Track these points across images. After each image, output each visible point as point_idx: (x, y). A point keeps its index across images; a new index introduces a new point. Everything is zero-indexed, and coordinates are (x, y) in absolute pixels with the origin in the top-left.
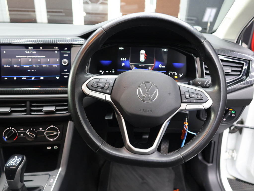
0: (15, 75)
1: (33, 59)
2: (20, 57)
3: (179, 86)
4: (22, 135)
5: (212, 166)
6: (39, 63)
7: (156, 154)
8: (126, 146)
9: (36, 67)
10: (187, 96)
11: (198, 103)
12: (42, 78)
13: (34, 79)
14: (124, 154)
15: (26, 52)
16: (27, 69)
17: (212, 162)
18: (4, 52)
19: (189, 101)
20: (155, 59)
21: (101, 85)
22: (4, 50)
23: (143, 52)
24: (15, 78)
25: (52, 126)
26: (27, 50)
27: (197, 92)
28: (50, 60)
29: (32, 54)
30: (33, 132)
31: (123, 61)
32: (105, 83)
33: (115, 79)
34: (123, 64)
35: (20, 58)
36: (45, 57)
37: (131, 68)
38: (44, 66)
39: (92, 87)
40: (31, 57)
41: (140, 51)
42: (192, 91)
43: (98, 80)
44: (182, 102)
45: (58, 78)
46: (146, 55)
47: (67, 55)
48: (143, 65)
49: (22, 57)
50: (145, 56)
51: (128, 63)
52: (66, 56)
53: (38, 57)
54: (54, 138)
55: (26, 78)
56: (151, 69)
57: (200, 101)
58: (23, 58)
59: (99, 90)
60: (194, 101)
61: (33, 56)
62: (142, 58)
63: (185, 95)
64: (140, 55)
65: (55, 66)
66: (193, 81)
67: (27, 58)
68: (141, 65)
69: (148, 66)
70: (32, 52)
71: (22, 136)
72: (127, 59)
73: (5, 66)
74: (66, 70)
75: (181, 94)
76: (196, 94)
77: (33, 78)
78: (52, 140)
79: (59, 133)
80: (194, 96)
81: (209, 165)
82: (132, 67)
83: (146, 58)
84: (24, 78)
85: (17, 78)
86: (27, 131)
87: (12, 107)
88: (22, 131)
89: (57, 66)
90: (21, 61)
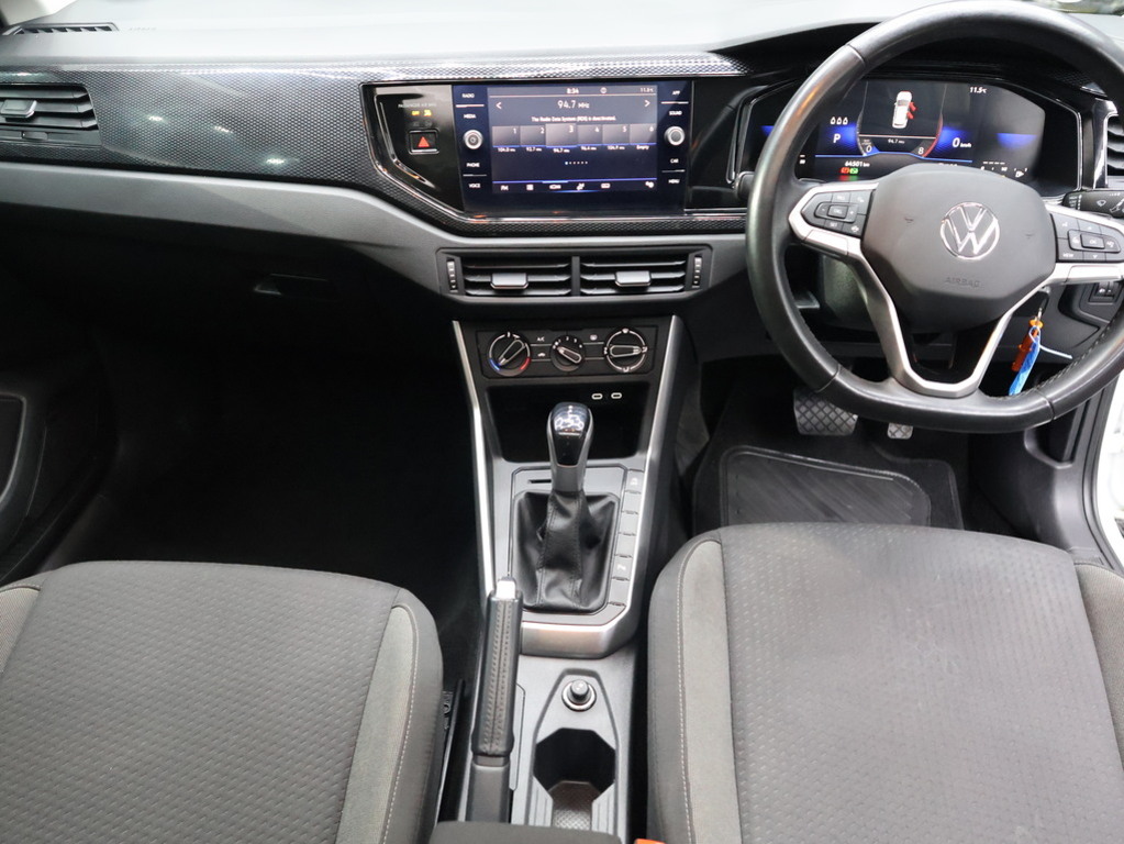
0: (529, 178)
1: (580, 126)
2: (542, 119)
3: (1051, 216)
4: (542, 355)
5: (1069, 469)
6: (599, 138)
7: (978, 395)
8: (898, 374)
9: (588, 151)
10: (1076, 242)
11: (1106, 262)
12: (605, 186)
13: (584, 189)
14: (891, 394)
15: (560, 103)
16: (563, 156)
17: (1072, 459)
18: (498, 106)
19: (1079, 256)
20: (941, 123)
21: (837, 211)
22: (497, 101)
23: (905, 97)
24: (530, 187)
25: (625, 331)
26: (563, 99)
27: (1105, 232)
28: (628, 129)
29: (576, 112)
30: (574, 347)
31: (836, 128)
32: (847, 206)
33: (869, 194)
34: (837, 137)
35: (543, 124)
36: (613, 118)
37: (861, 148)
38: (611, 148)
39: (815, 216)
40: (574, 119)
41: (896, 96)
42: (1090, 229)
43: (827, 198)
44: (1058, 261)
45: (651, 185)
46: (914, 108)
47: (679, 113)
48: (901, 140)
49: (548, 119)
50: (910, 109)
51: (852, 133)
52: (678, 116)
53: (595, 119)
54: (630, 365)
55: (559, 187)
56: (925, 152)
57: (1110, 257)
58: (551, 122)
59: (833, 225)
60: (1095, 256)
61: (580, 119)
62: (900, 118)
63: (1069, 239)
64: (894, 107)
65: (643, 148)
66: (1080, 197)
67: (561, 122)
68: (894, 139)
69: (918, 143)
70: (577, 104)
71: (542, 357)
72: (852, 122)
73: (501, 150)
74: (676, 161)
75: (1056, 238)
76: (1101, 236)
77: (580, 187)
78: (626, 370)
79: (645, 349)
80: (1093, 242)
81: (1059, 467)
82: (864, 147)
83: (912, 117)
84: (555, 186)
85: (534, 187)
86: (557, 343)
87: (529, 272)
88: (542, 343)
89: (651, 147)
90: (544, 135)
